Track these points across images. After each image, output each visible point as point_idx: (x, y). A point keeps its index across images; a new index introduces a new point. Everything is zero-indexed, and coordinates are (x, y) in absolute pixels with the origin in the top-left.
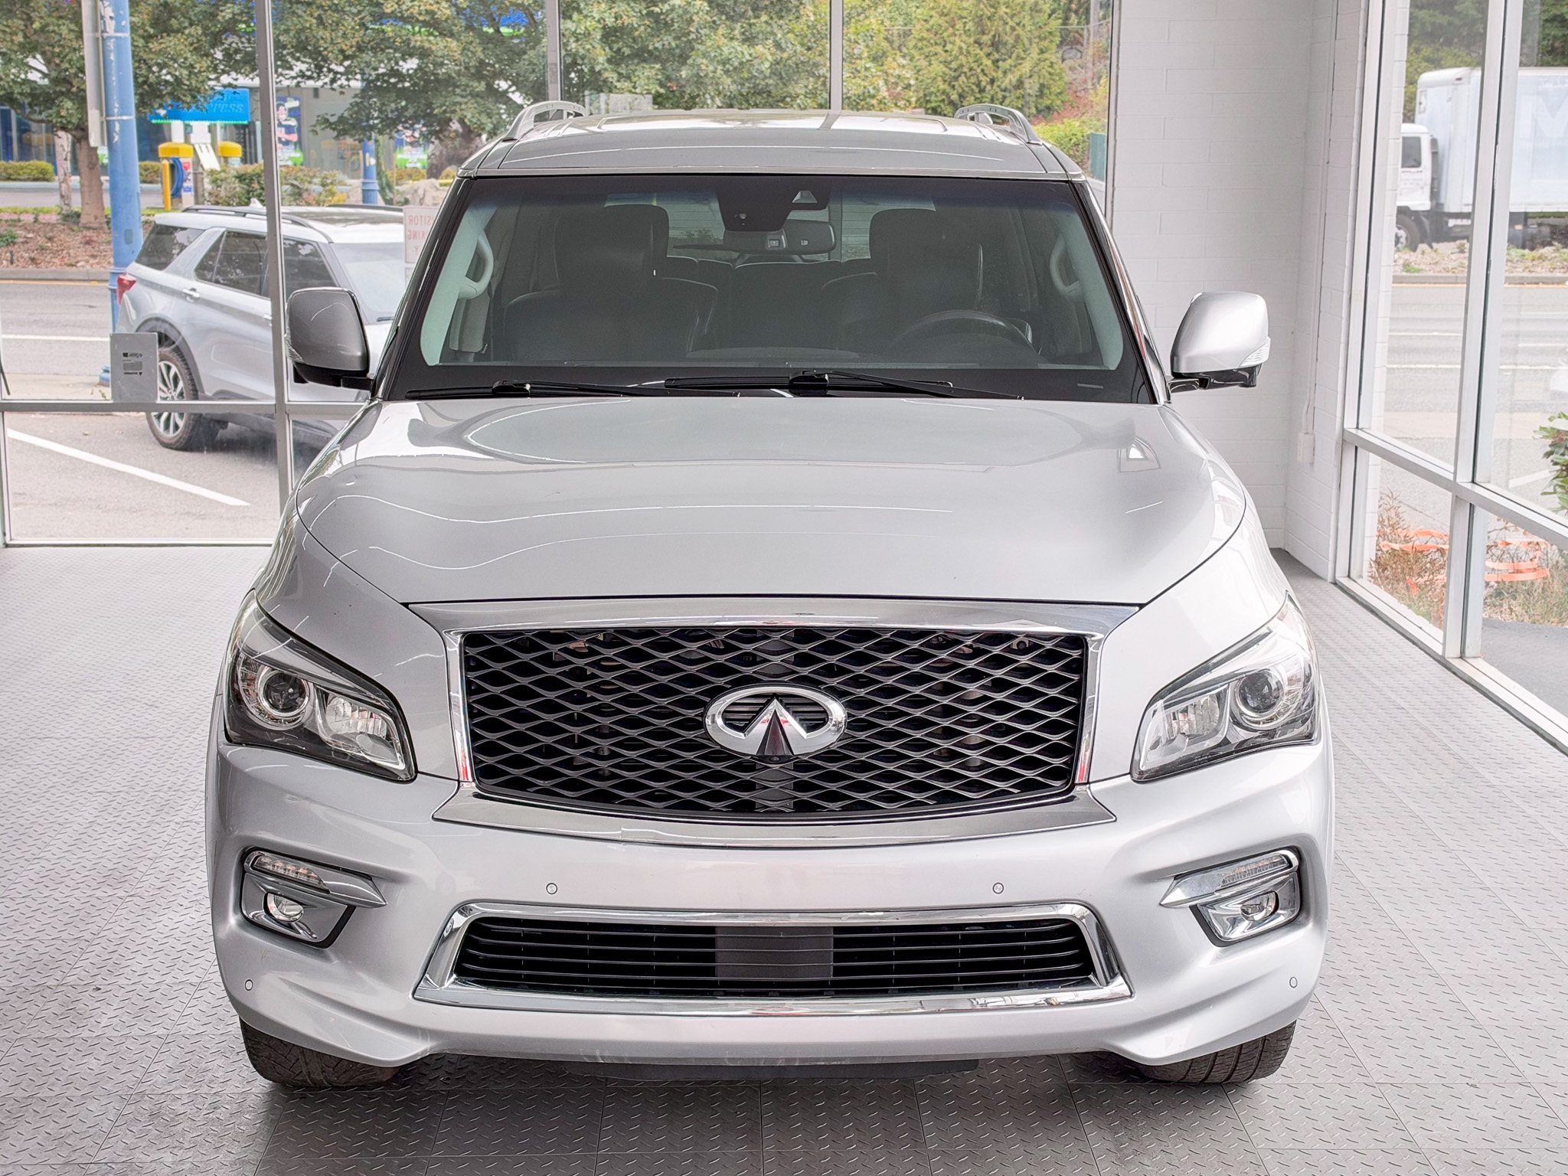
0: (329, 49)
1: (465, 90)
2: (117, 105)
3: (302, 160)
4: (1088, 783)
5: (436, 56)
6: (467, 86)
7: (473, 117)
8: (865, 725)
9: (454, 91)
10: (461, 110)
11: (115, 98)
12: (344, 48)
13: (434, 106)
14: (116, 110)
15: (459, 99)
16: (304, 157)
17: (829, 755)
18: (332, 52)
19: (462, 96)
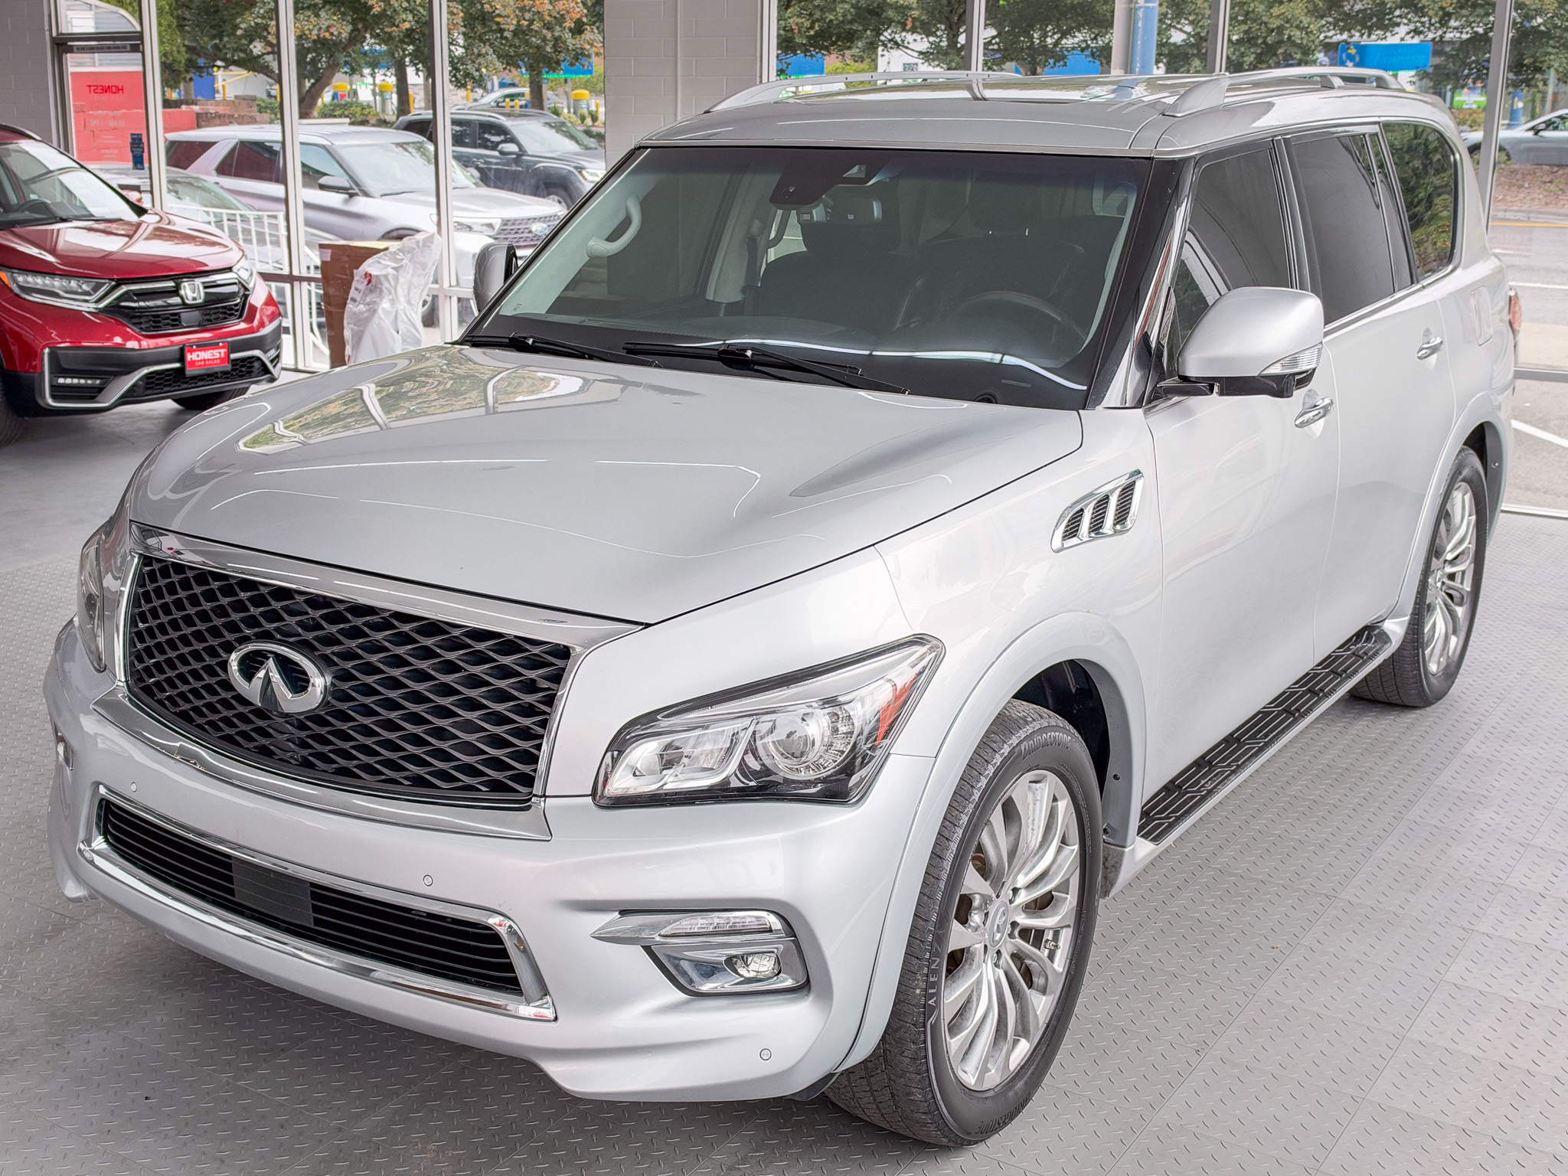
0: (1431, 7)
1: (1558, 42)
2: (1138, 65)
3: (1485, 103)
4: (544, 796)
5: (1529, 9)
6: (1561, 37)
7: (1560, 66)
8: (346, 697)
9: (1548, 43)
10: (1550, 60)
11: (1138, 59)
12: (1445, 5)
13: (1525, 57)
14: (1137, 69)
15: (1550, 50)
16: (1488, 100)
17: (315, 717)
18: (1433, 9)
19: (1554, 47)
